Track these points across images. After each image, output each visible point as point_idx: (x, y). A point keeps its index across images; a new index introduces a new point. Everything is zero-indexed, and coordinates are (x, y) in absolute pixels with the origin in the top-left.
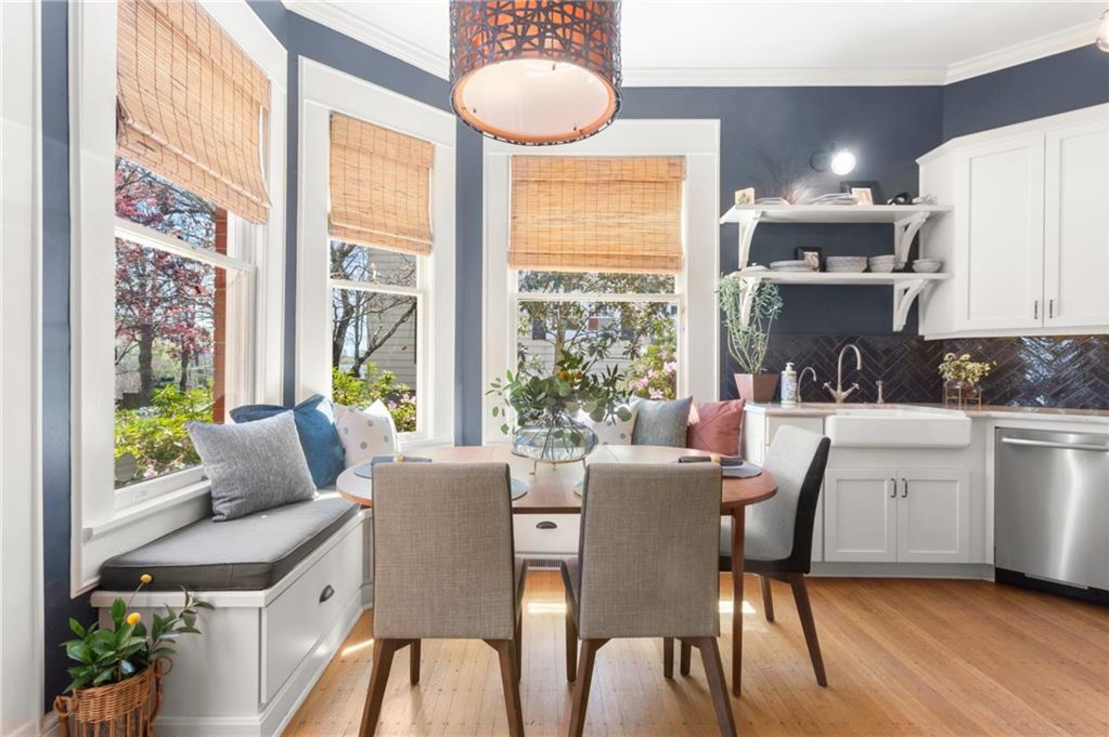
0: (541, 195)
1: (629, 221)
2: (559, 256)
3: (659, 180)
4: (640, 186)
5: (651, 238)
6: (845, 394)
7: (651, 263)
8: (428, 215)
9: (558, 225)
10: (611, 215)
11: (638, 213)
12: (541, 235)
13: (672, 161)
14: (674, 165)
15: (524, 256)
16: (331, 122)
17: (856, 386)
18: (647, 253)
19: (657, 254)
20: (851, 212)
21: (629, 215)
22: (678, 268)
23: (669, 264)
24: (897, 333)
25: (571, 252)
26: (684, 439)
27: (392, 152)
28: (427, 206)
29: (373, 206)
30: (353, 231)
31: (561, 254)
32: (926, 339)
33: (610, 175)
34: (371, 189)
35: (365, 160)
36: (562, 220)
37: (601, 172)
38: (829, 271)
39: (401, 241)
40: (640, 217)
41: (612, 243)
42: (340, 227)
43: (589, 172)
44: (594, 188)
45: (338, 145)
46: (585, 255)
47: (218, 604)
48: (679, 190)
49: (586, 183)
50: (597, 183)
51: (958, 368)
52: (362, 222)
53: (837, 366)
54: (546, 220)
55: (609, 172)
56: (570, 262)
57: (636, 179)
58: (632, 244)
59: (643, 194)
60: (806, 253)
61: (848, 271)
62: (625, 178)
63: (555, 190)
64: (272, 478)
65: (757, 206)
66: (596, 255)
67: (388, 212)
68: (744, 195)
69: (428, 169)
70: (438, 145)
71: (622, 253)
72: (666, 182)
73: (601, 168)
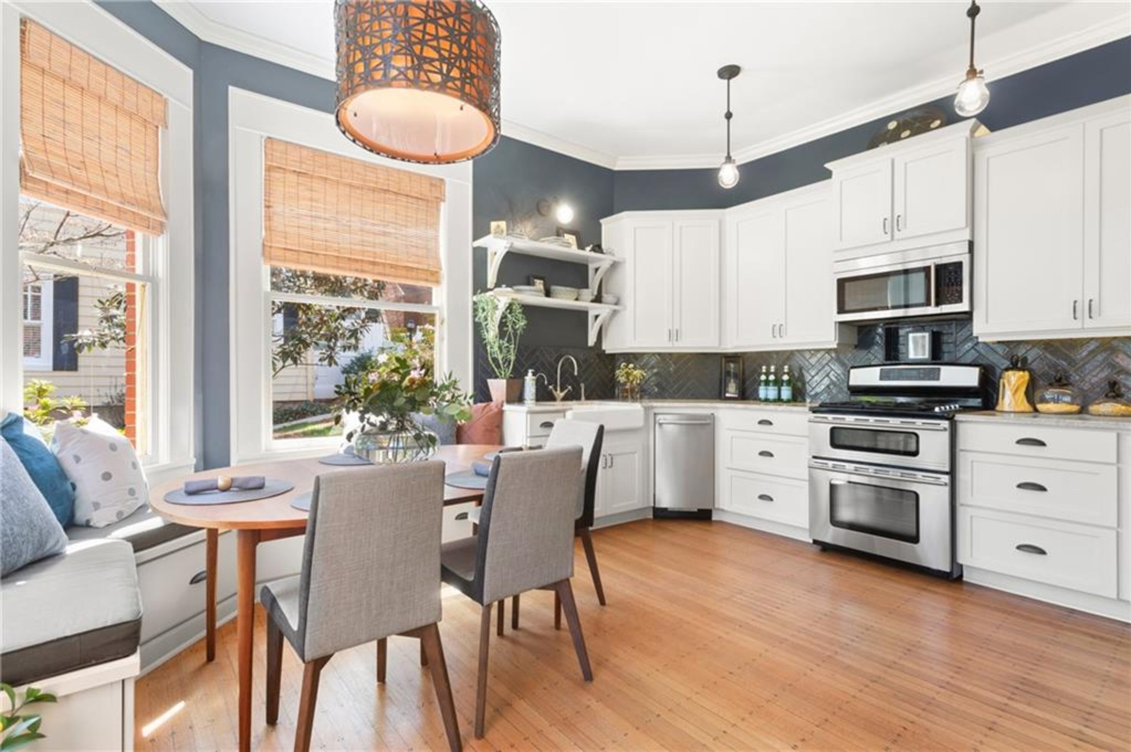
0: (301, 188)
1: (393, 231)
2: (323, 257)
3: (423, 197)
4: (404, 199)
5: (413, 250)
6: (562, 395)
7: (414, 274)
8: (158, 184)
9: (320, 224)
10: (376, 222)
11: (402, 225)
12: (302, 231)
13: (434, 182)
14: (435, 186)
15: (283, 251)
16: (23, 32)
17: (570, 387)
18: (410, 265)
19: (420, 267)
20: (567, 253)
21: (394, 225)
22: (438, 282)
23: (430, 278)
24: (591, 348)
25: (336, 254)
26: (455, 438)
27: (114, 96)
28: (157, 174)
29: (86, 160)
30: (58, 189)
31: (325, 255)
32: (607, 352)
33: (376, 183)
34: (83, 137)
35: (73, 96)
36: (325, 219)
37: (367, 178)
38: (553, 297)
39: (126, 212)
40: (403, 228)
41: (378, 250)
42: (40, 180)
43: (355, 175)
44: (358, 191)
45: (33, 66)
46: (349, 259)
47: (60, 693)
48: (438, 210)
49: (351, 186)
50: (362, 188)
51: (628, 374)
52: (72, 179)
53: (556, 373)
54: (306, 216)
55: (375, 180)
56: (335, 264)
57: (402, 192)
58: (397, 255)
59: (407, 207)
60: (536, 280)
61: (567, 299)
62: (391, 189)
63: (317, 185)
64: (16, 529)
65: (509, 237)
66: (362, 261)
67: (107, 172)
68: (498, 226)
69: (157, 127)
70: (171, 100)
71: (388, 262)
72: (428, 201)
73: (368, 173)
